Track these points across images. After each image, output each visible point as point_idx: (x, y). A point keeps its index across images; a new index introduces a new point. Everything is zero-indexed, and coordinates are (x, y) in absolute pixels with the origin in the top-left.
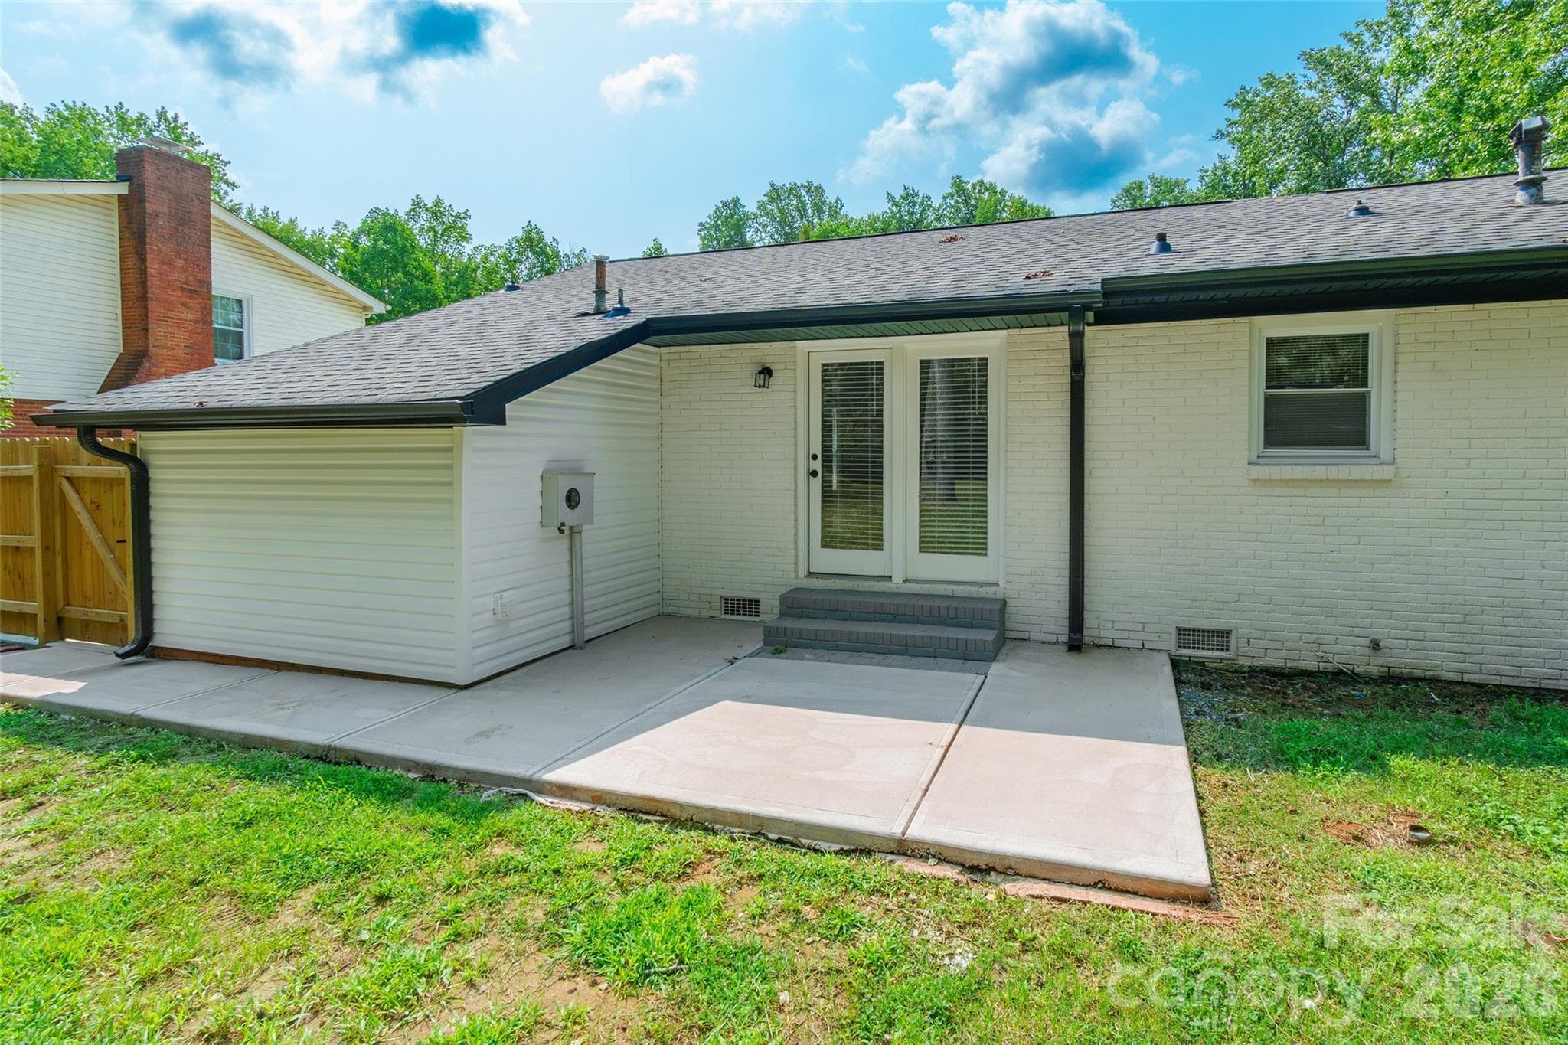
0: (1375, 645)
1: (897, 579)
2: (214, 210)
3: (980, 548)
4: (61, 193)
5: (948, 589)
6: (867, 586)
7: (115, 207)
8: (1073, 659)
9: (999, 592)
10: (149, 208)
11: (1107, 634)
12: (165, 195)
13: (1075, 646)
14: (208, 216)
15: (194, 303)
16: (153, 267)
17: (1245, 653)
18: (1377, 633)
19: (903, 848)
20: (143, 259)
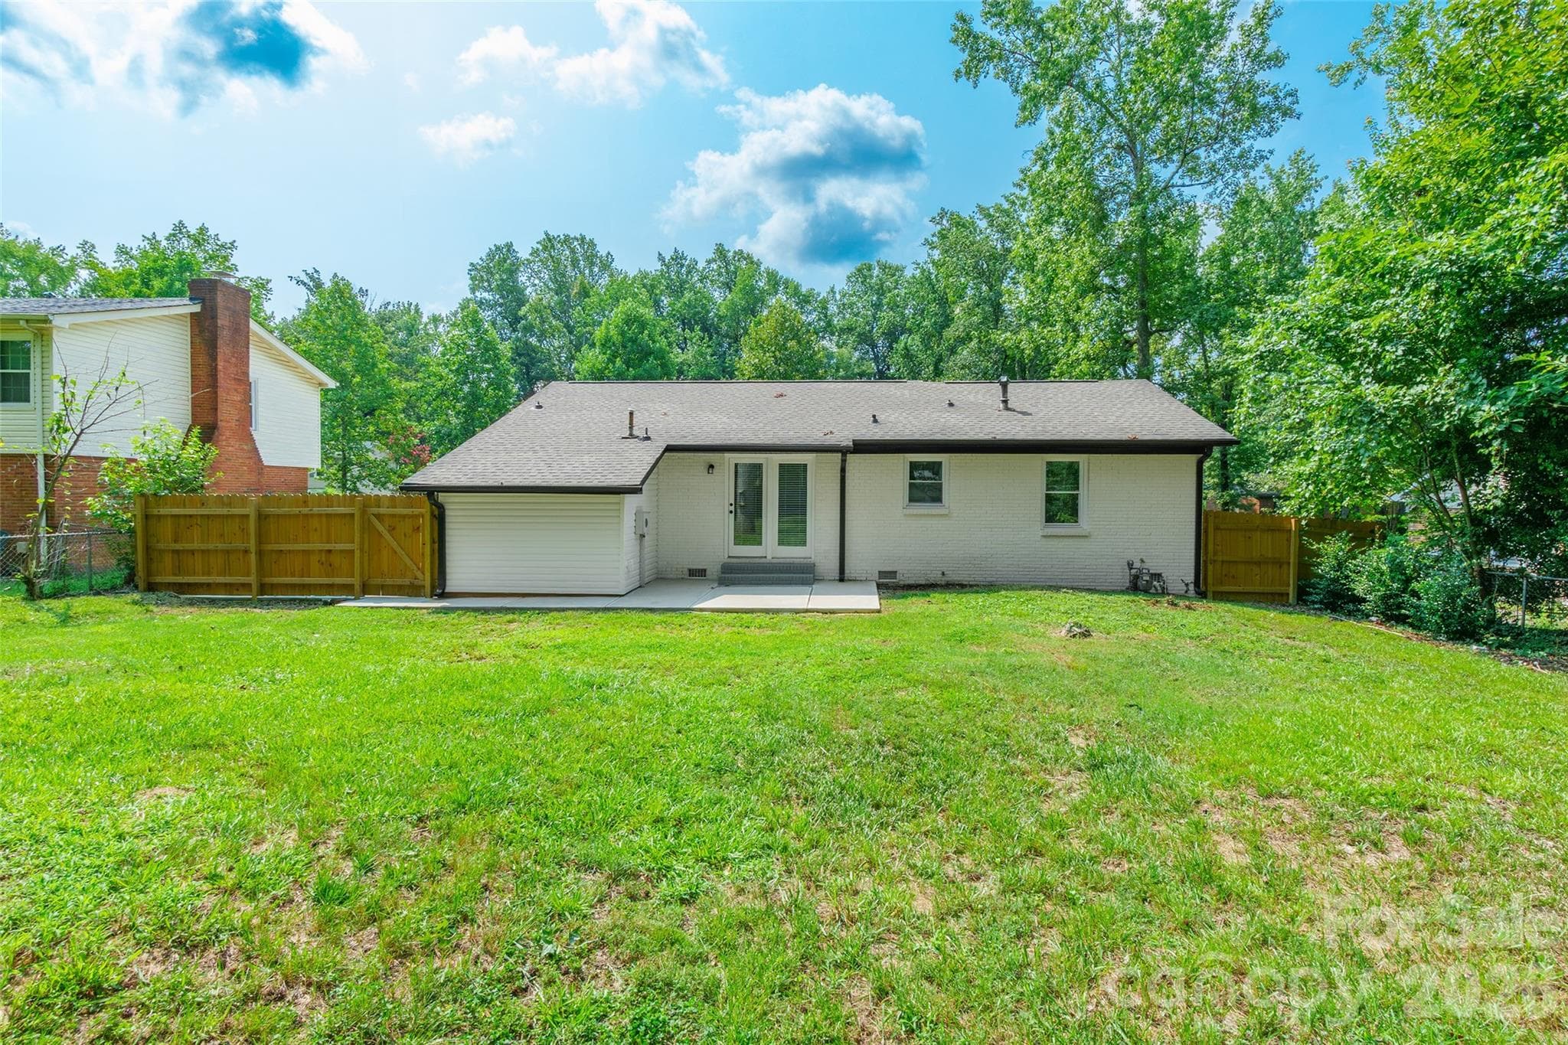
0: (943, 574)
1: (769, 557)
2: (253, 326)
3: (803, 543)
4: (167, 314)
5: (791, 561)
6: (757, 560)
7: (189, 319)
8: (841, 585)
9: (812, 561)
10: (220, 323)
11: (853, 576)
12: (227, 313)
13: (842, 580)
14: (248, 327)
15: (241, 389)
16: (221, 365)
17: (901, 579)
18: (944, 569)
19: (807, 611)
20: (213, 357)
